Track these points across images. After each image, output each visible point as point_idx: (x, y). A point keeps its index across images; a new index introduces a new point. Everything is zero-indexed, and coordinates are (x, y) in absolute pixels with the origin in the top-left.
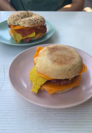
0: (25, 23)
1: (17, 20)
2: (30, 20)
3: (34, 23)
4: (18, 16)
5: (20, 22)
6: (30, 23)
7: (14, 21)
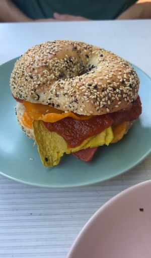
0: (76, 101)
1: (44, 85)
2: (96, 87)
3: (109, 99)
4: (47, 67)
5: (57, 96)
6: (96, 99)
7: (35, 90)
